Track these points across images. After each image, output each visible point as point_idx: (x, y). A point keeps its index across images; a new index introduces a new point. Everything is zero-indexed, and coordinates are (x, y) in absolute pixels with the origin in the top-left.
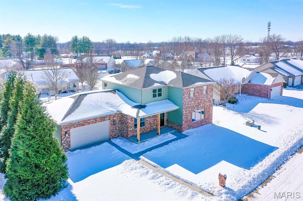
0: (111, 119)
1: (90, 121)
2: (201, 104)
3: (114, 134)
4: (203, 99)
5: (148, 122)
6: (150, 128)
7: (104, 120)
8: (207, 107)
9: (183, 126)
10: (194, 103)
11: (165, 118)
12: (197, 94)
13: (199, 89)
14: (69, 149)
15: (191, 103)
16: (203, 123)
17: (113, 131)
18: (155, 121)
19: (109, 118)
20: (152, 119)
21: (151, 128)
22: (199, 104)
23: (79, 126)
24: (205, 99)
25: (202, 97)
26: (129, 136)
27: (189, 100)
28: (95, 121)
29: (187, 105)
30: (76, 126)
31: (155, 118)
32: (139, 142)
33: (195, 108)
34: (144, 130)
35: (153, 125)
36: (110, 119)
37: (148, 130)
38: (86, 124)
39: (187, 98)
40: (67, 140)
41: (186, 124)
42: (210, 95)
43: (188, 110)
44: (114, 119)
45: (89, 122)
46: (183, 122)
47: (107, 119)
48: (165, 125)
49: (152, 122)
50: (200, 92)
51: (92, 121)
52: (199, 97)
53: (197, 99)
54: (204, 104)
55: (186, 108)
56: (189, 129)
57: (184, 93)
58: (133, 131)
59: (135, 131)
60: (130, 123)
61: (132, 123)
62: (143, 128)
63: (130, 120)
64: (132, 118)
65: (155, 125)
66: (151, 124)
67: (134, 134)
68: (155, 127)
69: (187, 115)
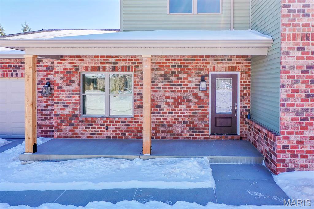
7: (14, 73)
9: (280, 142)
18: (183, 107)
20: (167, 94)
21: (161, 129)
26: (57, 134)
31: (179, 94)
34: (124, 128)
35: (169, 118)
46: (287, 117)
48: (239, 134)
49: (165, 107)
58: (73, 121)
59: (82, 122)
60: (61, 88)
61: (68, 91)
62: (117, 119)
63: (62, 78)
64: (68, 72)
65: (180, 120)
66: (159, 113)
67: (76, 131)
68: (182, 132)
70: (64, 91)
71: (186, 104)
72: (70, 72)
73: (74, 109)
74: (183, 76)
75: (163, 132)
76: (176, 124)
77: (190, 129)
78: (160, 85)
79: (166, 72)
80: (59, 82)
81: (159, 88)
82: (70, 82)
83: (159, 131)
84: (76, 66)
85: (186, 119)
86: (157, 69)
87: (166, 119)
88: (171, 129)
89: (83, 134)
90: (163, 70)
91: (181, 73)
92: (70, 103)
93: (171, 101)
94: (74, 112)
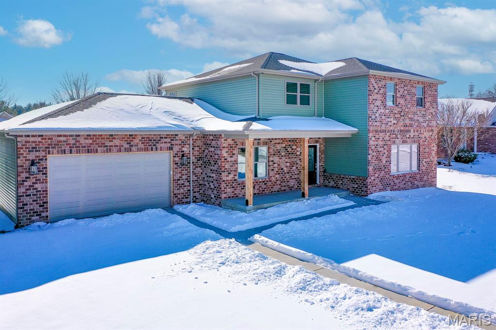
0: (176, 149)
1: (112, 144)
2: (412, 131)
3: (182, 191)
4: (416, 118)
5: (276, 165)
6: (279, 182)
7: (154, 147)
8: (426, 143)
9: (369, 180)
10: (395, 122)
11: (318, 164)
12: (402, 101)
13: (406, 88)
14: (44, 214)
15: (389, 120)
16: (416, 182)
17: (180, 182)
18: (294, 168)
19: (169, 145)
20: (287, 160)
21: (283, 184)
22: (407, 128)
23: (78, 152)
24: (421, 120)
25: (415, 113)
26: (223, 196)
27: (382, 111)
28: (128, 146)
29: (378, 124)
30: (67, 148)
31: (292, 160)
32: (251, 206)
33: (399, 136)
34: (264, 186)
35: (288, 176)
36: (171, 149)
37: (276, 188)
38: (99, 149)
39: (378, 103)
40: (36, 186)
41: (376, 175)
42: (431, 111)
43: (381, 139)
44: (184, 149)
45: (108, 144)
46: (371, 168)
47: (163, 145)
48: (318, 182)
49: (285, 169)
50: (408, 97)
51: (117, 142)
52: (407, 110)
53: (402, 114)
54: (417, 131)
55: (376, 131)
56: (384, 189)
57: (372, 89)
58: (234, 184)
59: (239, 184)
60: (226, 159)
61: (231, 162)
62: (260, 180)
63: (227, 152)
64: (231, 147)
65: (293, 177)
66: (282, 173)
67: (236, 192)
68: (294, 185)
69: (379, 149)
70: (228, 162)
71: (296, 166)
72: (232, 147)
73: (234, 175)
74: (294, 147)
75: (285, 186)
76: (291, 180)
77: (298, 182)
78: (283, 154)
79: (286, 145)
80: (225, 155)
81: (282, 156)
82: (232, 154)
83: (282, 186)
84: (236, 142)
85: (296, 176)
86: (282, 143)
87: (286, 177)
88: (288, 184)
89: (240, 194)
90: (284, 143)
91: (293, 145)
92: (232, 171)
93: (288, 164)
94: (234, 178)
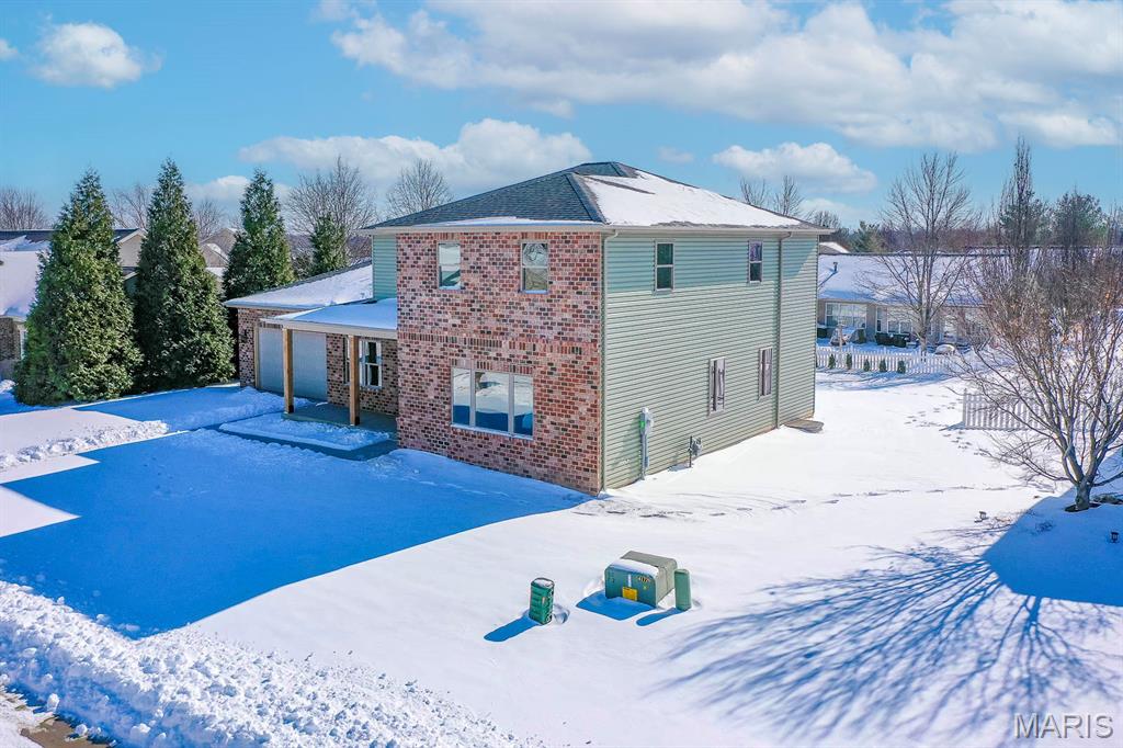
2: (506, 344)
4: (517, 315)
8: (554, 378)
10: (458, 322)
12: (473, 279)
15: (441, 316)
22: (487, 338)
24: (535, 321)
25: (511, 306)
29: (415, 323)
52: (488, 298)
53: (477, 307)
55: (413, 337)
69: (419, 371)
